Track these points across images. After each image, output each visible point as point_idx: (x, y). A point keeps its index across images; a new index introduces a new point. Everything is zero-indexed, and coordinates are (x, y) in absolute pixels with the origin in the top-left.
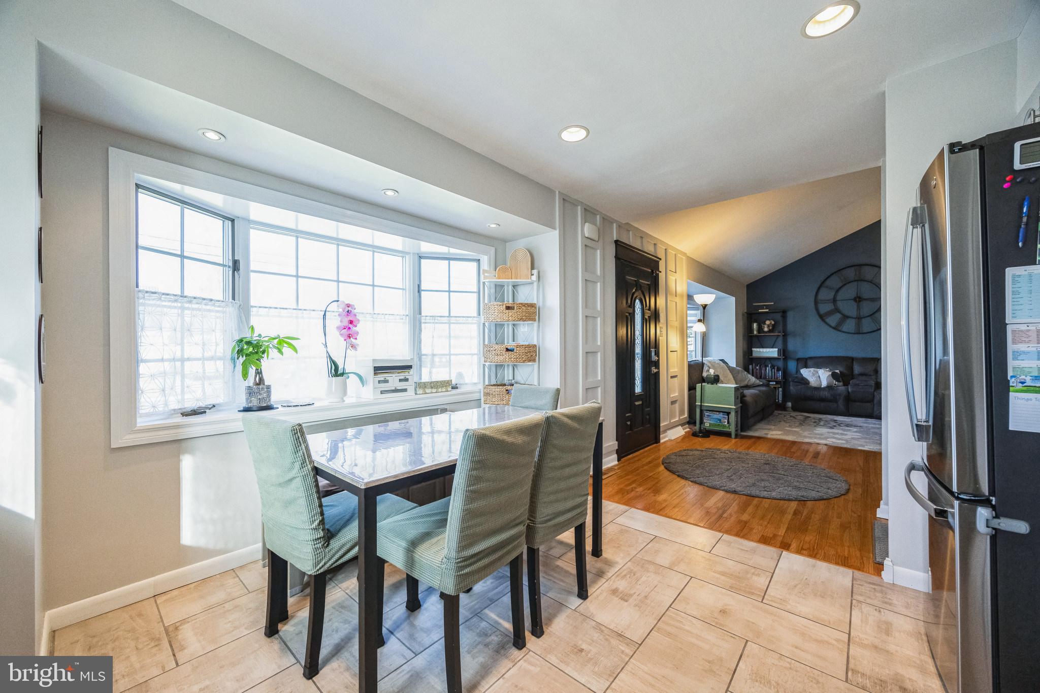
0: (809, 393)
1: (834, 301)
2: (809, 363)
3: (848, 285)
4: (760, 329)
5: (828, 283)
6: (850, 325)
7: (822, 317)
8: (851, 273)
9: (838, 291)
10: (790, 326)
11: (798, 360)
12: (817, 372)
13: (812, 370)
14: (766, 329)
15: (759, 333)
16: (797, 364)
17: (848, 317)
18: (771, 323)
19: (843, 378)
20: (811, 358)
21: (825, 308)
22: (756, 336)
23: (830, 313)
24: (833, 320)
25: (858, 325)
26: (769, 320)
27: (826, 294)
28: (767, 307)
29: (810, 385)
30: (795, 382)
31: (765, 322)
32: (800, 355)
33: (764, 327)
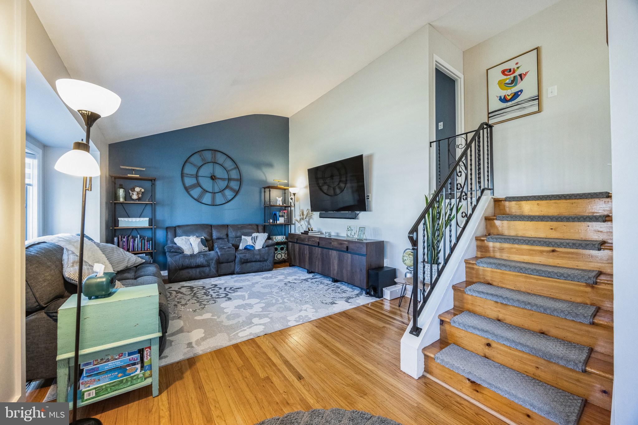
0: (187, 262)
1: (197, 176)
2: (179, 231)
3: (206, 165)
4: (127, 196)
5: (192, 159)
6: (207, 198)
7: (187, 189)
8: (208, 156)
9: (200, 168)
10: (159, 195)
11: (167, 229)
12: (189, 240)
13: (184, 237)
14: (135, 197)
15: (125, 200)
16: (167, 233)
17: (207, 191)
18: (141, 191)
19: (208, 243)
20: (179, 226)
21: (189, 182)
22: (122, 203)
23: (193, 187)
24: (196, 192)
25: (213, 199)
26: (139, 187)
27: (189, 170)
28: (137, 172)
29: (185, 253)
30: (173, 252)
31: (134, 189)
32: (168, 224)
33: (133, 194)
